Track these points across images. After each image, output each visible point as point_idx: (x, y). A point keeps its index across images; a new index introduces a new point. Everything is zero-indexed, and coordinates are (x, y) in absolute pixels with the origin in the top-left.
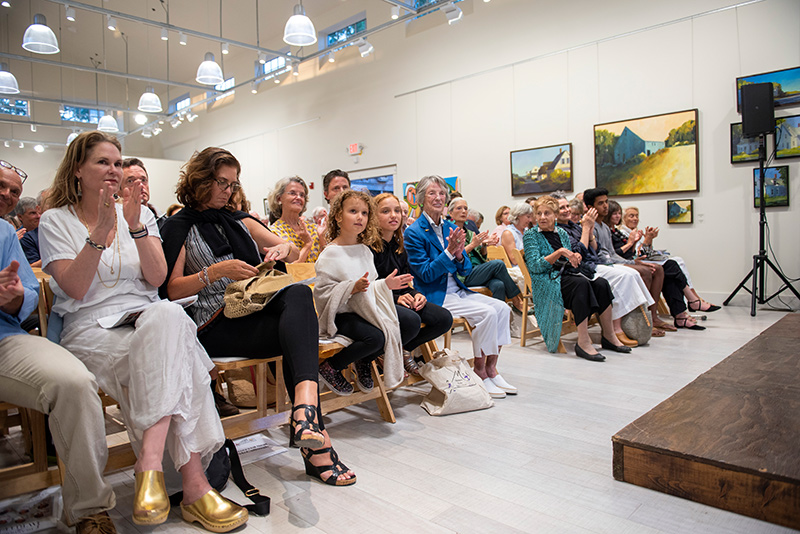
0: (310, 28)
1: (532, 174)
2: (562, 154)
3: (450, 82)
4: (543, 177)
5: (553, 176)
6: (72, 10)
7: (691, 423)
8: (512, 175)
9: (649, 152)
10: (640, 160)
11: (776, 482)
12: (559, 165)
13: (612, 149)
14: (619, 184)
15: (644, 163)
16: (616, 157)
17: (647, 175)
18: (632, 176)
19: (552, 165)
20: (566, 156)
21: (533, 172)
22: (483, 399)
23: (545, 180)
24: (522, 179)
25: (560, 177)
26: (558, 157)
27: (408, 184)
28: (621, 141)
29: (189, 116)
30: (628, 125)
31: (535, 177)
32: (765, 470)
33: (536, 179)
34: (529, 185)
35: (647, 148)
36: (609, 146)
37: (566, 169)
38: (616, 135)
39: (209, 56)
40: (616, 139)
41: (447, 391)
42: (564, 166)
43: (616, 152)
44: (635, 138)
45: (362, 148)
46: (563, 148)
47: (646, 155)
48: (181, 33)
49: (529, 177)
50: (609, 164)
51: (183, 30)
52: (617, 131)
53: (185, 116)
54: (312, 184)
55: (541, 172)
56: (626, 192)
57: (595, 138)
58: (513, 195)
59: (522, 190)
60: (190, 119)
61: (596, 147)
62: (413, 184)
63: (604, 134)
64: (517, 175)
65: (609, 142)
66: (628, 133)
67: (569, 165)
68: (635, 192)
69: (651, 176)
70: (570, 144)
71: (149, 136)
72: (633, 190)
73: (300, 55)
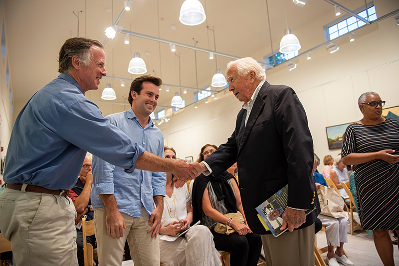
0: (223, 79)
1: (339, 138)
6: (123, 82)
8: (328, 139)
21: (339, 137)
24: (333, 141)
30: (390, 110)
34: (338, 144)
39: (177, 94)
48: (166, 86)
49: (337, 140)
51: (168, 85)
53: (164, 120)
58: (329, 149)
59: (334, 146)
60: (167, 121)
64: (330, 139)
66: (391, 114)
73: (217, 90)
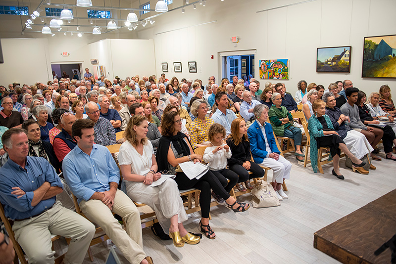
2: (345, 52)
3: (287, 6)
4: (334, 63)
5: (340, 63)
7: (349, 230)
8: (317, 61)
9: (394, 55)
10: (389, 59)
11: (364, 262)
12: (343, 58)
13: (373, 51)
14: (375, 71)
15: (391, 60)
16: (375, 56)
17: (392, 67)
18: (383, 67)
19: (339, 57)
20: (347, 53)
21: (329, 60)
22: (275, 203)
23: (335, 65)
24: (322, 64)
25: (343, 64)
26: (343, 53)
27: (262, 61)
28: (379, 47)
29: (151, 22)
30: (383, 38)
31: (330, 63)
32: (362, 257)
33: (330, 64)
34: (326, 67)
35: (393, 53)
36: (372, 49)
37: (347, 60)
38: (376, 44)
40: (376, 46)
41: (260, 199)
42: (346, 58)
43: (376, 53)
44: (387, 46)
45: (238, 39)
46: (346, 49)
47: (392, 57)
49: (326, 63)
50: (371, 59)
52: (377, 41)
53: (149, 22)
54: (213, 56)
55: (333, 60)
56: (379, 76)
57: (364, 44)
58: (317, 71)
59: (322, 69)
61: (365, 49)
62: (264, 61)
63: (370, 43)
64: (320, 61)
65: (372, 47)
66: (383, 43)
67: (348, 58)
68: (384, 76)
69: (394, 69)
70: (351, 47)
71: (131, 29)
72: (383, 75)
